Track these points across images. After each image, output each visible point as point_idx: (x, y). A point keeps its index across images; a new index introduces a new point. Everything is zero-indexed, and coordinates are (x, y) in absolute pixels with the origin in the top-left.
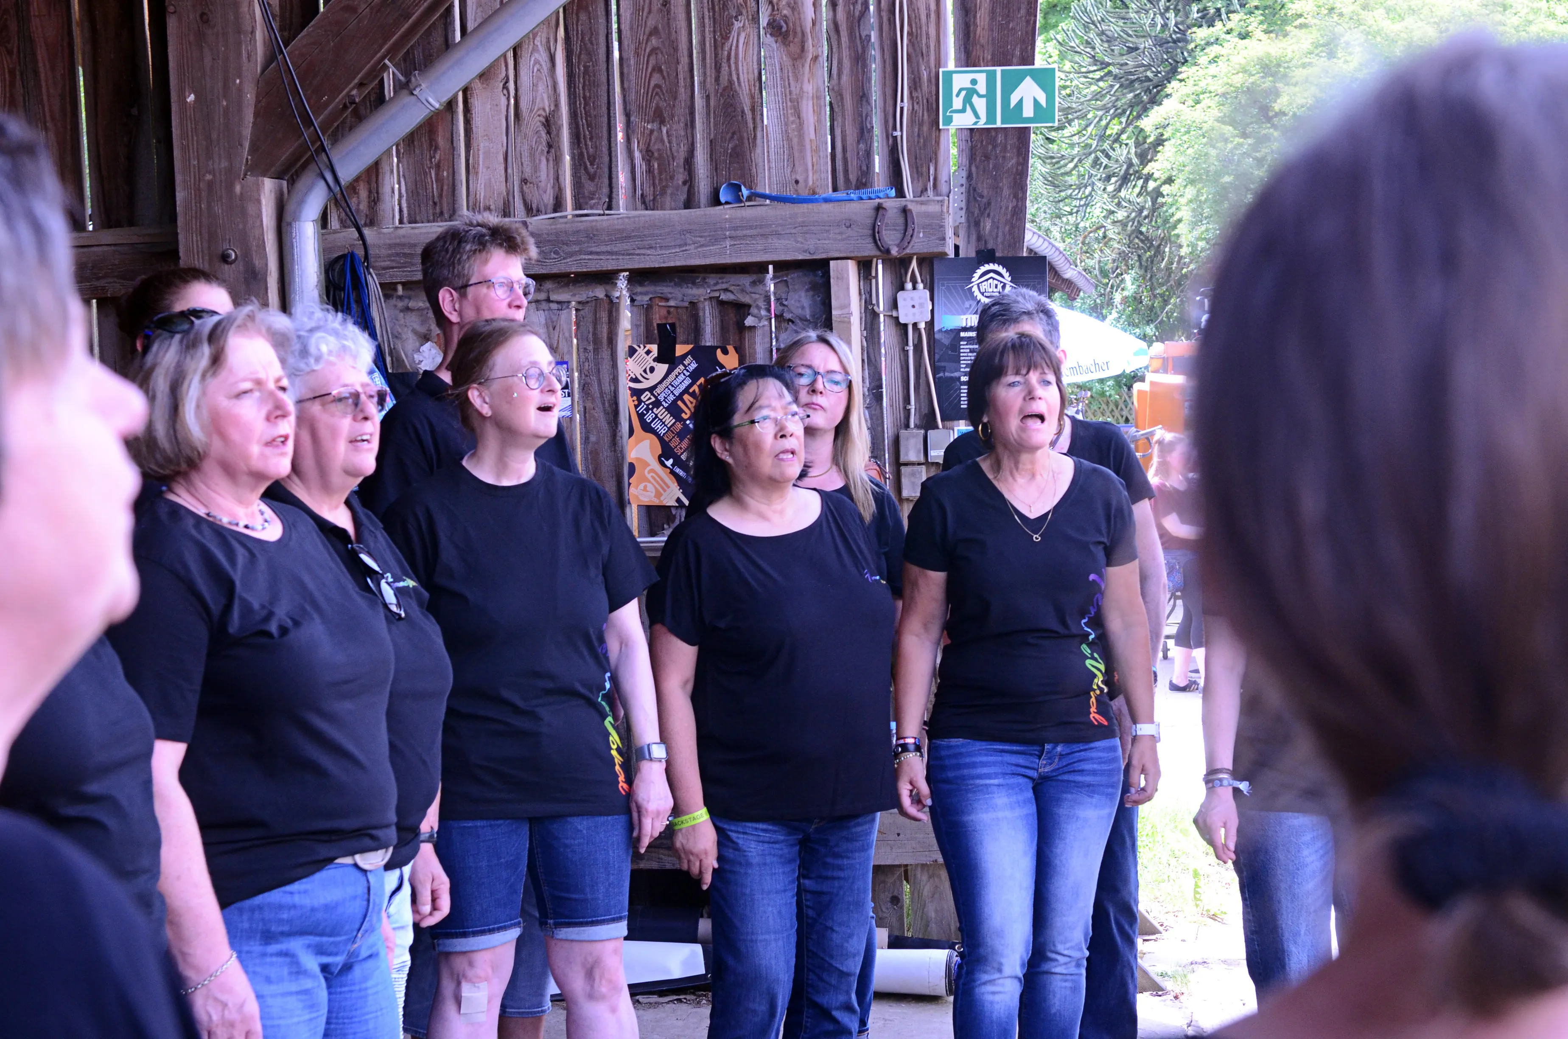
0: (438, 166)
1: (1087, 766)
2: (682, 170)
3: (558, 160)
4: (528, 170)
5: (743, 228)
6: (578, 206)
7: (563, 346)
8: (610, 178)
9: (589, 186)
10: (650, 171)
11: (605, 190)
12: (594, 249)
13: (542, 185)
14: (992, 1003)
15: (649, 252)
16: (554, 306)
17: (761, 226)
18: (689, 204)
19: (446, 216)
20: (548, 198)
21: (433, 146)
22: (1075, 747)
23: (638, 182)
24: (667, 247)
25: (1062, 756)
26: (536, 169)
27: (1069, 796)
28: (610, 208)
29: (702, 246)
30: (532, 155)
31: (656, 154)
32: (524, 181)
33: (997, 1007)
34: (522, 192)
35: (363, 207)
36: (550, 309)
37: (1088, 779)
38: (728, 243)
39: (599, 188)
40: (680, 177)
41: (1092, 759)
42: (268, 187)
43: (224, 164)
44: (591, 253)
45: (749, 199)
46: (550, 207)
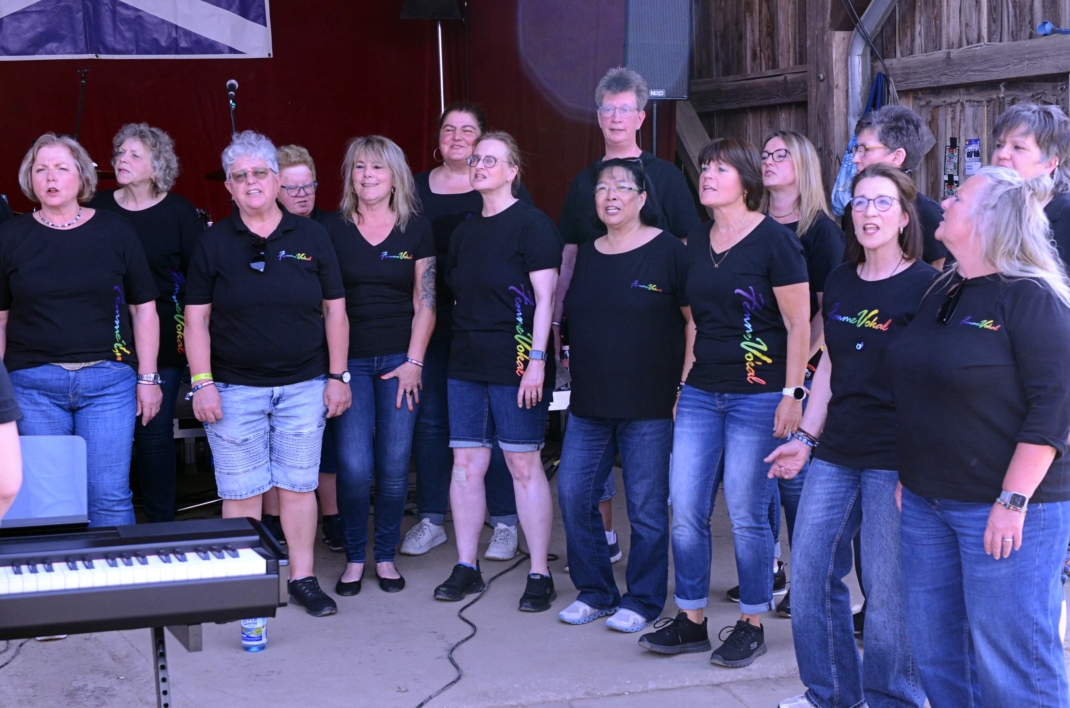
0: (935, 18)
1: (742, 408)
2: (1028, 14)
3: (979, 11)
4: (968, 18)
5: (1034, 52)
6: (989, 40)
7: (979, 129)
8: (1002, 21)
9: (993, 28)
10: (1015, 16)
11: (1000, 28)
12: (974, 68)
13: (973, 27)
14: (679, 540)
15: (994, 69)
16: (976, 104)
17: (1040, 51)
18: (1031, 36)
19: (938, 48)
20: (975, 35)
21: (934, 4)
22: (738, 396)
23: (1010, 23)
24: (1003, 66)
25: (730, 400)
26: (971, 18)
27: (731, 425)
28: (1001, 41)
29: (1016, 65)
30: (970, 8)
31: (1018, 5)
32: (967, 25)
33: (682, 543)
34: (966, 32)
35: (909, 44)
36: (973, 106)
37: (741, 416)
38: (1026, 62)
39: (997, 28)
40: (1028, 19)
41: (746, 404)
42: (839, 36)
43: (822, 24)
44: (972, 71)
45: (1053, 32)
46: (976, 41)
